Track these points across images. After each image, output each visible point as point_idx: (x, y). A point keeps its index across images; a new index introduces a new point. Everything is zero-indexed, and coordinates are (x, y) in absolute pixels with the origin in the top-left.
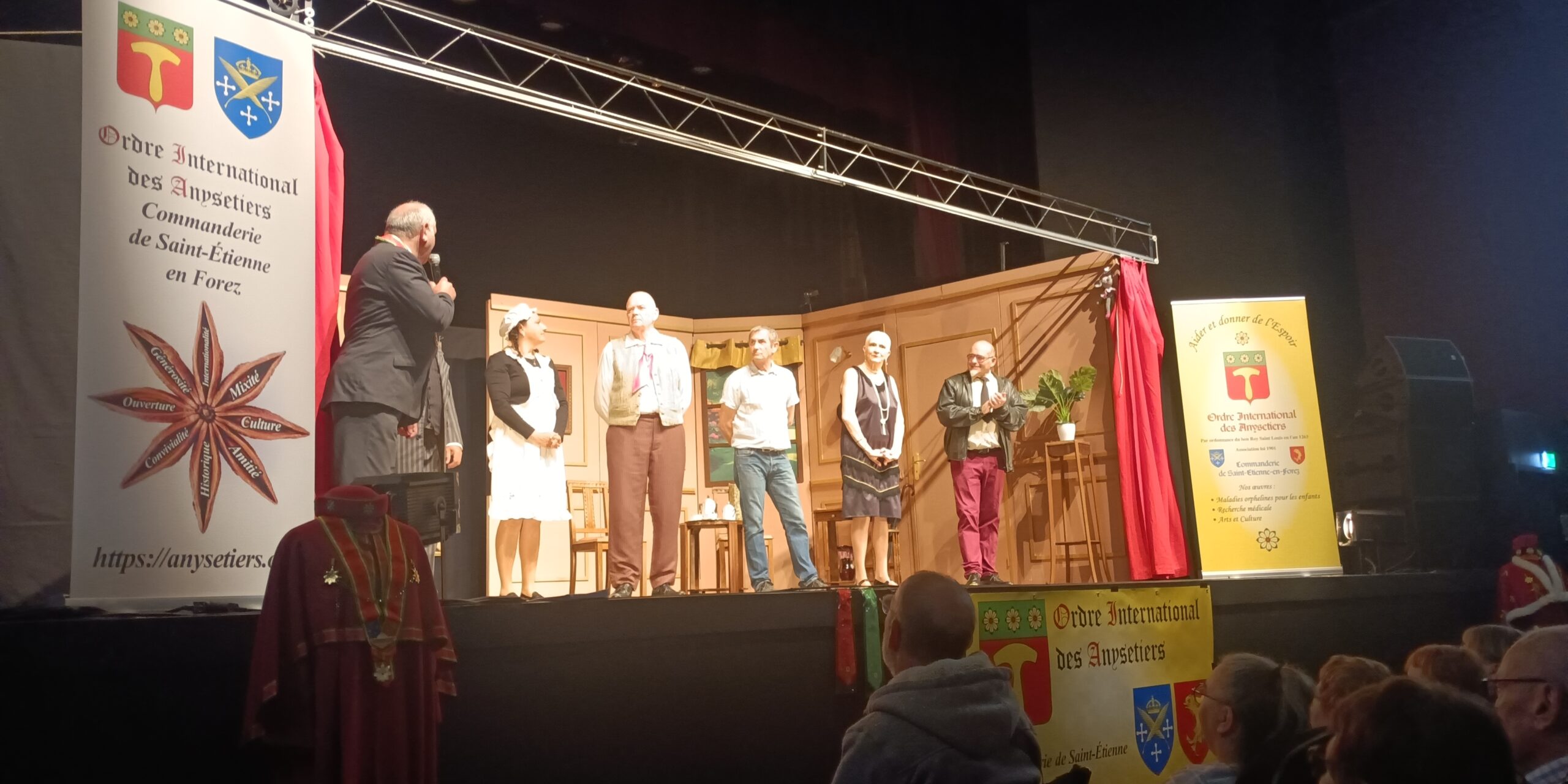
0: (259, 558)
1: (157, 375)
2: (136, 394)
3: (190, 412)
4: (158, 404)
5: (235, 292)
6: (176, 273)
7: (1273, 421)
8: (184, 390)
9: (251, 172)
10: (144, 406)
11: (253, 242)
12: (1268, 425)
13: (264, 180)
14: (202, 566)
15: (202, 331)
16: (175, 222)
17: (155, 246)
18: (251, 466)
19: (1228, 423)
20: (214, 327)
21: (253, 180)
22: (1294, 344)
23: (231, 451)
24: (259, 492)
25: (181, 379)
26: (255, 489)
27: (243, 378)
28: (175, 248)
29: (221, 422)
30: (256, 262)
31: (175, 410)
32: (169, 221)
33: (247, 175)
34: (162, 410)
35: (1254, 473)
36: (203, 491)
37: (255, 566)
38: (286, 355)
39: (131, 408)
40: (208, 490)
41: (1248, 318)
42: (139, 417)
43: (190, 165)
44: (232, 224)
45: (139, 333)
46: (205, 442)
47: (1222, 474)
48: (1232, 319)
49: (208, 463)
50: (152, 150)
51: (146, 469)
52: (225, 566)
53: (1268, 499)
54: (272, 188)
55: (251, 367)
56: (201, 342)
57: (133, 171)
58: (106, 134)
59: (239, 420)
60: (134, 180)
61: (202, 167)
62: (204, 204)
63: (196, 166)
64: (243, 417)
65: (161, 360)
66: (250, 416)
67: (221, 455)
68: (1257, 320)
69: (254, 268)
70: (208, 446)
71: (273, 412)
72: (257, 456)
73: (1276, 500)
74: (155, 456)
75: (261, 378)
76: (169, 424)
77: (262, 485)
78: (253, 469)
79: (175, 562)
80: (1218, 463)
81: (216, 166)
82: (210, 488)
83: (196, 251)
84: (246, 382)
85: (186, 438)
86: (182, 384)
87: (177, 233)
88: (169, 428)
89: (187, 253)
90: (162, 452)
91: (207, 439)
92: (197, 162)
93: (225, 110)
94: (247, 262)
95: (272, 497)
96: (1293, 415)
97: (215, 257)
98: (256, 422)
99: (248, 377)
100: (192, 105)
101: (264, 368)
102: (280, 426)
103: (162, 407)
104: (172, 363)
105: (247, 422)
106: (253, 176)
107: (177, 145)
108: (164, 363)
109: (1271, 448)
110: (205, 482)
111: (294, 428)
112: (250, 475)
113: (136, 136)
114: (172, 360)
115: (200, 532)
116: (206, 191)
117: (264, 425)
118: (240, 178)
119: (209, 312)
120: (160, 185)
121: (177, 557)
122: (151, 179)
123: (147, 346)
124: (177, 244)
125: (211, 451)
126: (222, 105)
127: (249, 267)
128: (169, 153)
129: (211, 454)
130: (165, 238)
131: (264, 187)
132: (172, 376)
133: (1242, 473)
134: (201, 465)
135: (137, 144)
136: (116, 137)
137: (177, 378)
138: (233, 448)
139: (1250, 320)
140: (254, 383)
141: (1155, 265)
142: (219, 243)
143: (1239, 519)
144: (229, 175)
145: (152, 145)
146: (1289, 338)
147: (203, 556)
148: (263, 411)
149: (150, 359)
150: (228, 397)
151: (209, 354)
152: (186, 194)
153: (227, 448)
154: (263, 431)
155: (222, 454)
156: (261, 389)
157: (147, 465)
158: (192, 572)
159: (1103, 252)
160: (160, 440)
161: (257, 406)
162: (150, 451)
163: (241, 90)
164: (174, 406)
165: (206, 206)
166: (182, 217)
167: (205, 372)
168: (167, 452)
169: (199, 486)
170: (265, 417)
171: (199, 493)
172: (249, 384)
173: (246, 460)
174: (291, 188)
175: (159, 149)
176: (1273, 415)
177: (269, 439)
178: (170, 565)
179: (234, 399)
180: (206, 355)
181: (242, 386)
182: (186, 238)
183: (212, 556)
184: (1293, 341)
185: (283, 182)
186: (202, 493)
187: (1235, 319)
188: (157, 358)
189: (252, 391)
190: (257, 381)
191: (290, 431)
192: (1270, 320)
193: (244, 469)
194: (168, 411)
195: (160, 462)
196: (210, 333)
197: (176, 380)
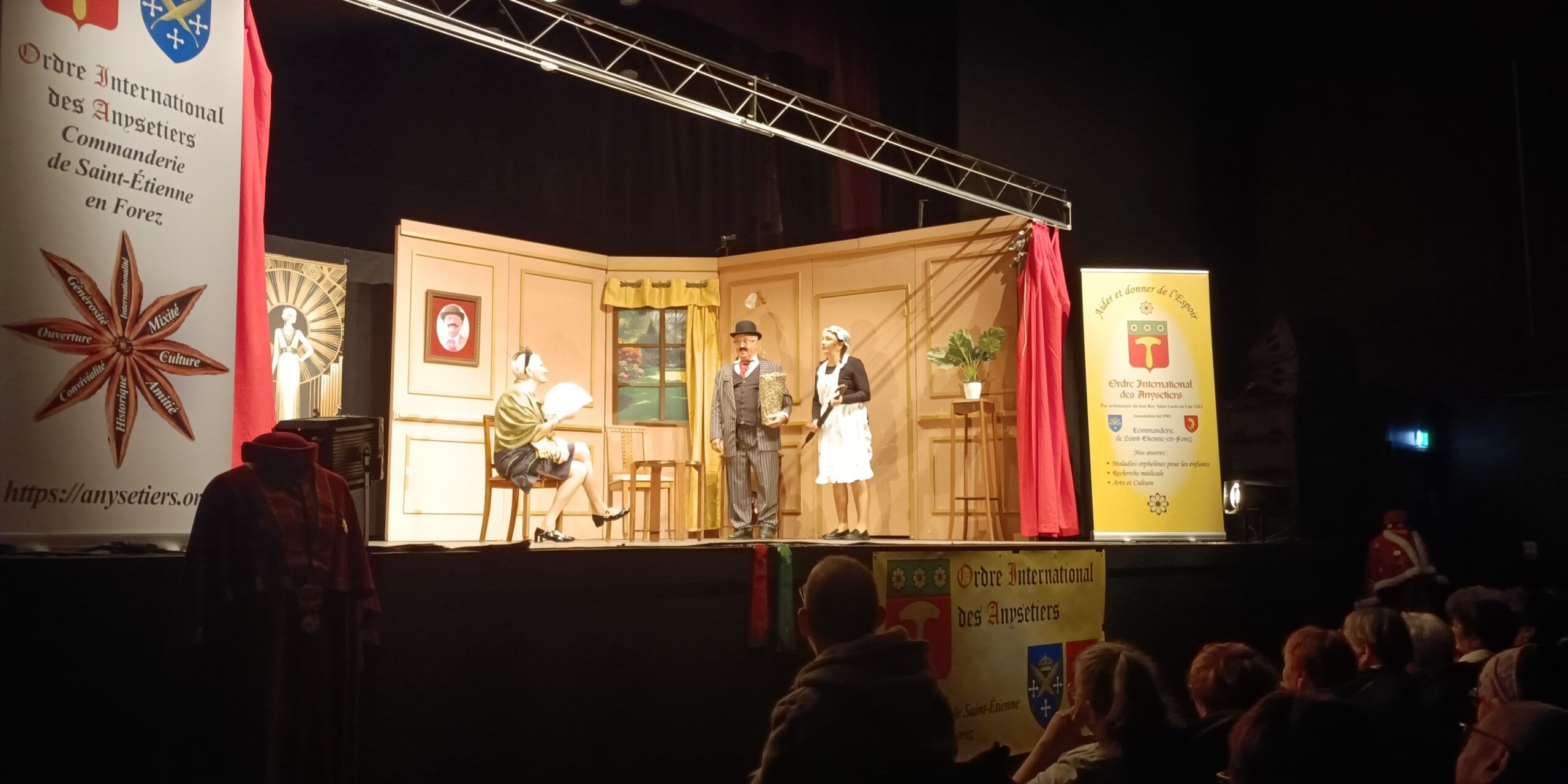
0: (174, 495)
1: (74, 305)
2: (53, 325)
3: (107, 345)
4: (74, 335)
6: (96, 201)
7: (1170, 390)
8: (101, 322)
9: (176, 98)
10: (60, 338)
11: (176, 171)
12: (1165, 393)
13: (189, 107)
14: (115, 502)
15: (122, 261)
16: (96, 147)
17: (75, 171)
18: (169, 402)
19: (1128, 390)
21: (178, 106)
22: (1195, 317)
23: (148, 386)
24: (176, 428)
25: (99, 310)
26: (172, 425)
27: (163, 311)
28: (96, 174)
29: (137, 356)
30: (178, 191)
31: (92, 342)
32: (90, 146)
33: (172, 101)
34: (78, 342)
35: (1149, 439)
36: (119, 426)
37: (170, 504)
38: (207, 287)
39: (46, 339)
40: (124, 425)
41: (1153, 288)
42: (55, 348)
43: (113, 88)
44: (155, 151)
45: (56, 262)
46: (122, 376)
47: (1119, 439)
48: (1138, 289)
49: (125, 398)
50: (74, 71)
51: (63, 403)
52: (139, 502)
53: (1160, 465)
54: (197, 116)
55: (171, 299)
56: (120, 273)
57: (53, 92)
58: (27, 51)
60: (54, 102)
61: (125, 92)
62: (127, 129)
63: (119, 90)
64: (161, 351)
65: (78, 290)
66: (169, 351)
67: (137, 389)
68: (1162, 292)
69: (177, 198)
70: (125, 380)
71: (192, 346)
73: (1168, 466)
74: (71, 389)
75: (181, 311)
76: (83, 357)
77: (179, 420)
78: (171, 405)
79: (88, 497)
80: (1116, 428)
81: (140, 89)
82: (125, 423)
83: (117, 178)
84: (165, 316)
85: (102, 371)
87: (99, 159)
88: (86, 360)
89: (107, 180)
90: (78, 385)
92: (122, 85)
93: (151, 32)
94: (169, 191)
95: (189, 434)
96: (1190, 385)
97: (137, 185)
98: (174, 357)
99: (168, 310)
100: (116, 26)
101: (184, 301)
102: (199, 361)
103: (78, 339)
104: (90, 294)
105: (166, 356)
106: (178, 102)
107: (100, 66)
108: (82, 294)
109: (1167, 416)
111: (213, 364)
112: (167, 410)
113: (57, 55)
115: (115, 469)
116: (129, 116)
117: (183, 360)
118: (165, 105)
119: (129, 242)
120: (82, 108)
121: (91, 492)
122: (72, 102)
123: (64, 275)
124: (98, 170)
125: (127, 386)
126: (148, 27)
127: (171, 196)
128: (91, 75)
129: (127, 389)
130: (85, 163)
131: (189, 114)
132: (90, 307)
133: (1138, 439)
134: (117, 400)
135: (59, 64)
136: (36, 55)
137: (94, 309)
138: (151, 383)
139: (1155, 291)
140: (174, 317)
141: (1068, 231)
142: (141, 171)
143: (1132, 483)
144: (153, 101)
145: (74, 65)
146: (1190, 310)
147: (117, 492)
148: (182, 346)
149: (66, 289)
150: (146, 330)
151: (128, 285)
152: (108, 119)
153: (145, 384)
154: (182, 366)
157: (62, 399)
158: (106, 508)
159: (1018, 216)
160: (76, 372)
161: (177, 341)
162: (66, 382)
163: (167, 11)
164: (91, 338)
165: (128, 132)
166: (103, 142)
167: (124, 304)
168: (83, 385)
169: (115, 422)
170: (184, 352)
171: (115, 428)
172: (168, 318)
173: (163, 395)
174: (217, 116)
175: (81, 70)
176: (1171, 384)
177: (187, 375)
178: (83, 501)
179: (152, 332)
180: (125, 286)
181: (161, 320)
182: (104, 164)
183: (126, 492)
184: (1194, 313)
185: (209, 110)
187: (1141, 290)
189: (172, 324)
190: (177, 315)
191: (209, 367)
192: (1175, 292)
193: (161, 405)
194: (85, 343)
195: (75, 395)
196: (129, 263)
197: (94, 311)
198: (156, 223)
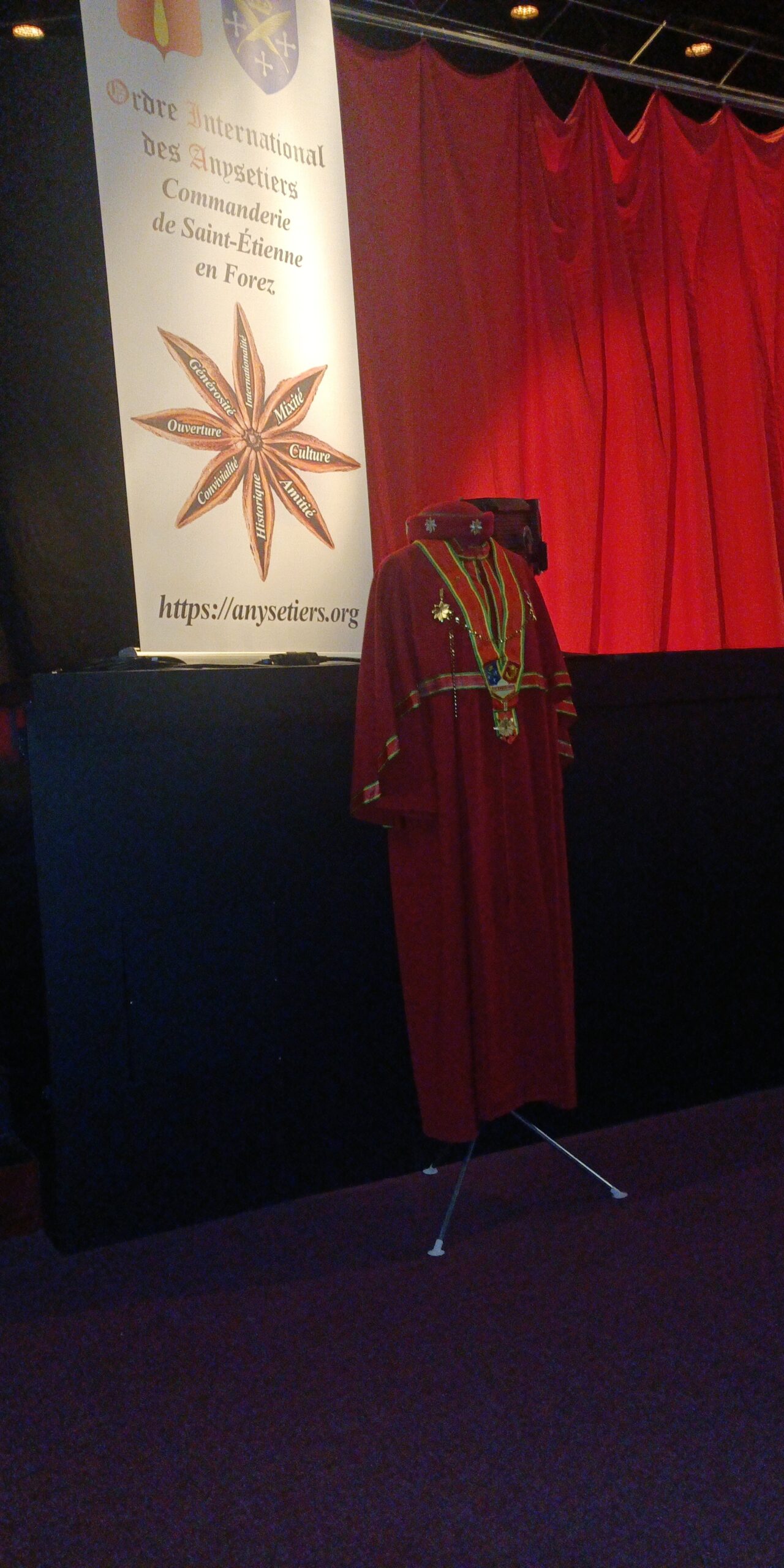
0: (322, 610)
1: (199, 392)
2: (178, 416)
3: (237, 438)
4: (203, 427)
5: (269, 290)
6: (206, 268)
8: (228, 412)
9: (271, 138)
10: (190, 431)
11: (282, 228)
13: (287, 148)
14: (266, 619)
15: (240, 339)
16: (198, 203)
17: (181, 234)
18: (305, 504)
20: (251, 335)
21: (275, 148)
23: (283, 486)
24: (314, 535)
25: (223, 398)
26: (312, 532)
27: (286, 397)
28: (203, 235)
29: (268, 451)
30: (287, 253)
31: (222, 436)
32: (193, 201)
33: (269, 143)
34: (209, 436)
36: (259, 532)
37: (318, 620)
38: (328, 369)
39: (176, 433)
40: (263, 531)
42: (186, 444)
43: (207, 129)
44: (258, 205)
45: (177, 342)
46: (255, 475)
49: (261, 499)
51: (202, 506)
52: (289, 619)
54: (296, 160)
55: (293, 384)
56: (239, 353)
57: (149, 139)
58: (115, 89)
59: (287, 448)
60: (150, 149)
61: (220, 133)
62: (227, 179)
63: (214, 131)
64: (291, 444)
65: (202, 375)
66: (298, 444)
67: (272, 491)
69: (286, 261)
70: (259, 479)
71: (321, 439)
72: (309, 492)
74: (207, 489)
75: (305, 398)
76: (218, 452)
77: (317, 526)
78: (307, 508)
79: (239, 614)
81: (234, 132)
82: (265, 529)
83: (224, 239)
84: (290, 402)
85: (236, 469)
86: (225, 404)
87: (202, 217)
88: (220, 454)
89: (214, 242)
90: (213, 485)
91: (257, 471)
92: (215, 124)
93: (237, 57)
94: (278, 253)
95: (329, 540)
97: (245, 248)
98: (304, 451)
99: (292, 396)
100: (202, 51)
101: (307, 385)
102: (330, 456)
104: (213, 379)
105: (296, 450)
106: (275, 143)
107: (190, 103)
108: (205, 379)
110: (260, 521)
111: (344, 459)
112: (304, 513)
113: (146, 91)
114: (211, 374)
115: (262, 581)
116: (227, 162)
117: (313, 454)
118: (262, 146)
119: (244, 316)
120: (178, 155)
121: (241, 608)
122: (168, 147)
123: (185, 358)
124: (204, 231)
125: (261, 485)
126: (234, 50)
127: (281, 259)
128: (183, 114)
129: (262, 490)
130: (189, 222)
131: (288, 157)
132: (215, 394)
134: (254, 501)
135: (149, 103)
136: (124, 93)
137: (220, 396)
138: (284, 482)
140: (299, 404)
142: (247, 230)
144: (249, 142)
145: (164, 103)
147: (266, 608)
148: (311, 437)
149: (189, 374)
150: (273, 421)
151: (249, 368)
152: (207, 167)
153: (278, 482)
154: (313, 462)
155: (274, 488)
156: (306, 412)
157: (200, 501)
158: (257, 625)
160: (210, 470)
161: (304, 432)
162: (201, 484)
163: (252, 30)
164: (220, 431)
165: (229, 182)
166: (205, 197)
167: (247, 391)
168: (219, 486)
169: (256, 525)
170: (313, 445)
171: (256, 534)
172: (293, 406)
173: (298, 496)
174: (316, 158)
175: (173, 109)
177: (319, 471)
178: (234, 618)
179: (279, 423)
180: (246, 369)
181: (286, 407)
182: (212, 223)
183: (275, 608)
185: (308, 151)
186: (258, 535)
188: (197, 372)
189: (297, 413)
190: (302, 401)
191: (339, 462)
193: (297, 507)
194: (215, 437)
195: (212, 498)
196: (247, 341)
197: (220, 399)
198: (268, 292)
